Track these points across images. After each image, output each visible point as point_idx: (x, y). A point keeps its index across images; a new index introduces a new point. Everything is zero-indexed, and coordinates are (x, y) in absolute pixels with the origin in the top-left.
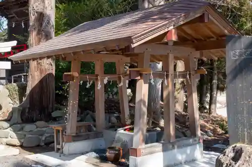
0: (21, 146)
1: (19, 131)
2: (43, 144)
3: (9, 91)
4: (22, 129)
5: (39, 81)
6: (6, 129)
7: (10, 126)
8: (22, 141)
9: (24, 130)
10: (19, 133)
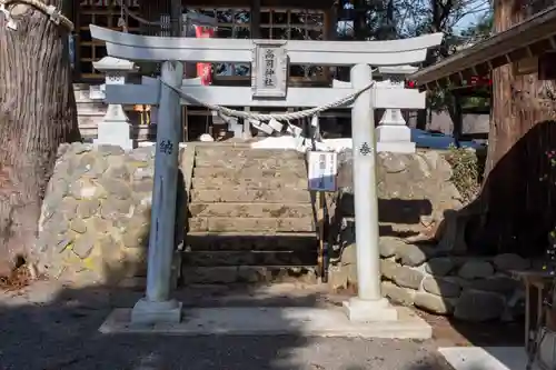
0: (449, 315)
1: (448, 274)
2: (510, 318)
3: (454, 168)
4: (454, 271)
5: (514, 142)
6: (417, 265)
7: (427, 261)
8: (453, 302)
9: (461, 272)
10: (447, 279)
